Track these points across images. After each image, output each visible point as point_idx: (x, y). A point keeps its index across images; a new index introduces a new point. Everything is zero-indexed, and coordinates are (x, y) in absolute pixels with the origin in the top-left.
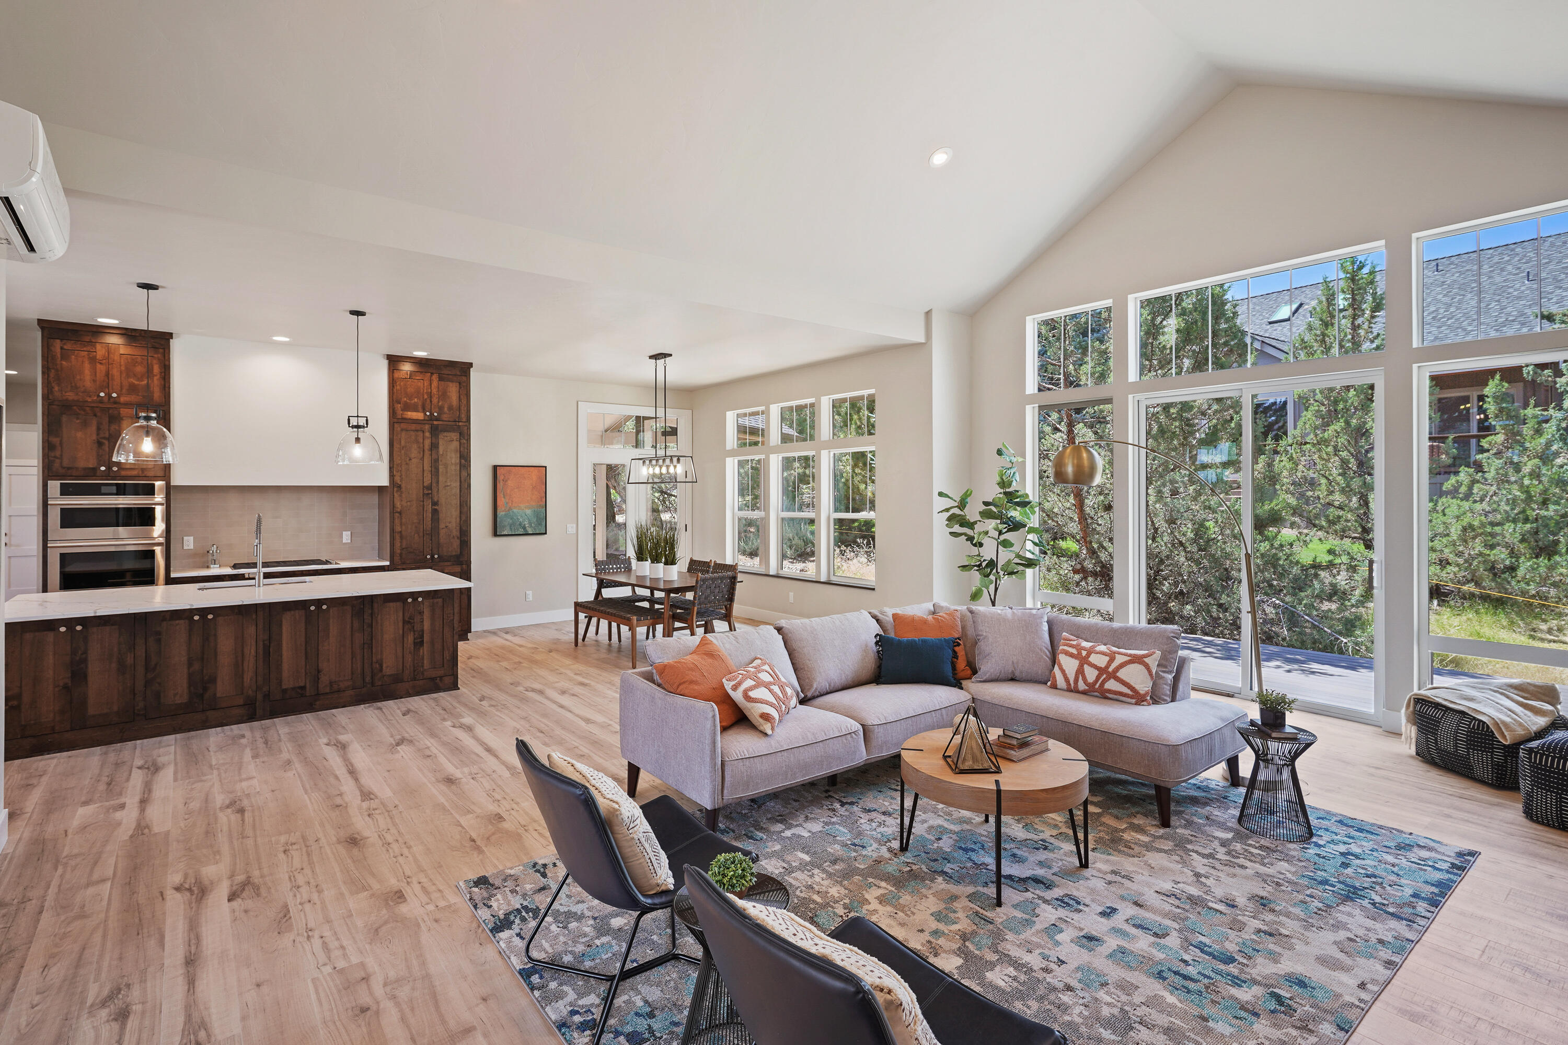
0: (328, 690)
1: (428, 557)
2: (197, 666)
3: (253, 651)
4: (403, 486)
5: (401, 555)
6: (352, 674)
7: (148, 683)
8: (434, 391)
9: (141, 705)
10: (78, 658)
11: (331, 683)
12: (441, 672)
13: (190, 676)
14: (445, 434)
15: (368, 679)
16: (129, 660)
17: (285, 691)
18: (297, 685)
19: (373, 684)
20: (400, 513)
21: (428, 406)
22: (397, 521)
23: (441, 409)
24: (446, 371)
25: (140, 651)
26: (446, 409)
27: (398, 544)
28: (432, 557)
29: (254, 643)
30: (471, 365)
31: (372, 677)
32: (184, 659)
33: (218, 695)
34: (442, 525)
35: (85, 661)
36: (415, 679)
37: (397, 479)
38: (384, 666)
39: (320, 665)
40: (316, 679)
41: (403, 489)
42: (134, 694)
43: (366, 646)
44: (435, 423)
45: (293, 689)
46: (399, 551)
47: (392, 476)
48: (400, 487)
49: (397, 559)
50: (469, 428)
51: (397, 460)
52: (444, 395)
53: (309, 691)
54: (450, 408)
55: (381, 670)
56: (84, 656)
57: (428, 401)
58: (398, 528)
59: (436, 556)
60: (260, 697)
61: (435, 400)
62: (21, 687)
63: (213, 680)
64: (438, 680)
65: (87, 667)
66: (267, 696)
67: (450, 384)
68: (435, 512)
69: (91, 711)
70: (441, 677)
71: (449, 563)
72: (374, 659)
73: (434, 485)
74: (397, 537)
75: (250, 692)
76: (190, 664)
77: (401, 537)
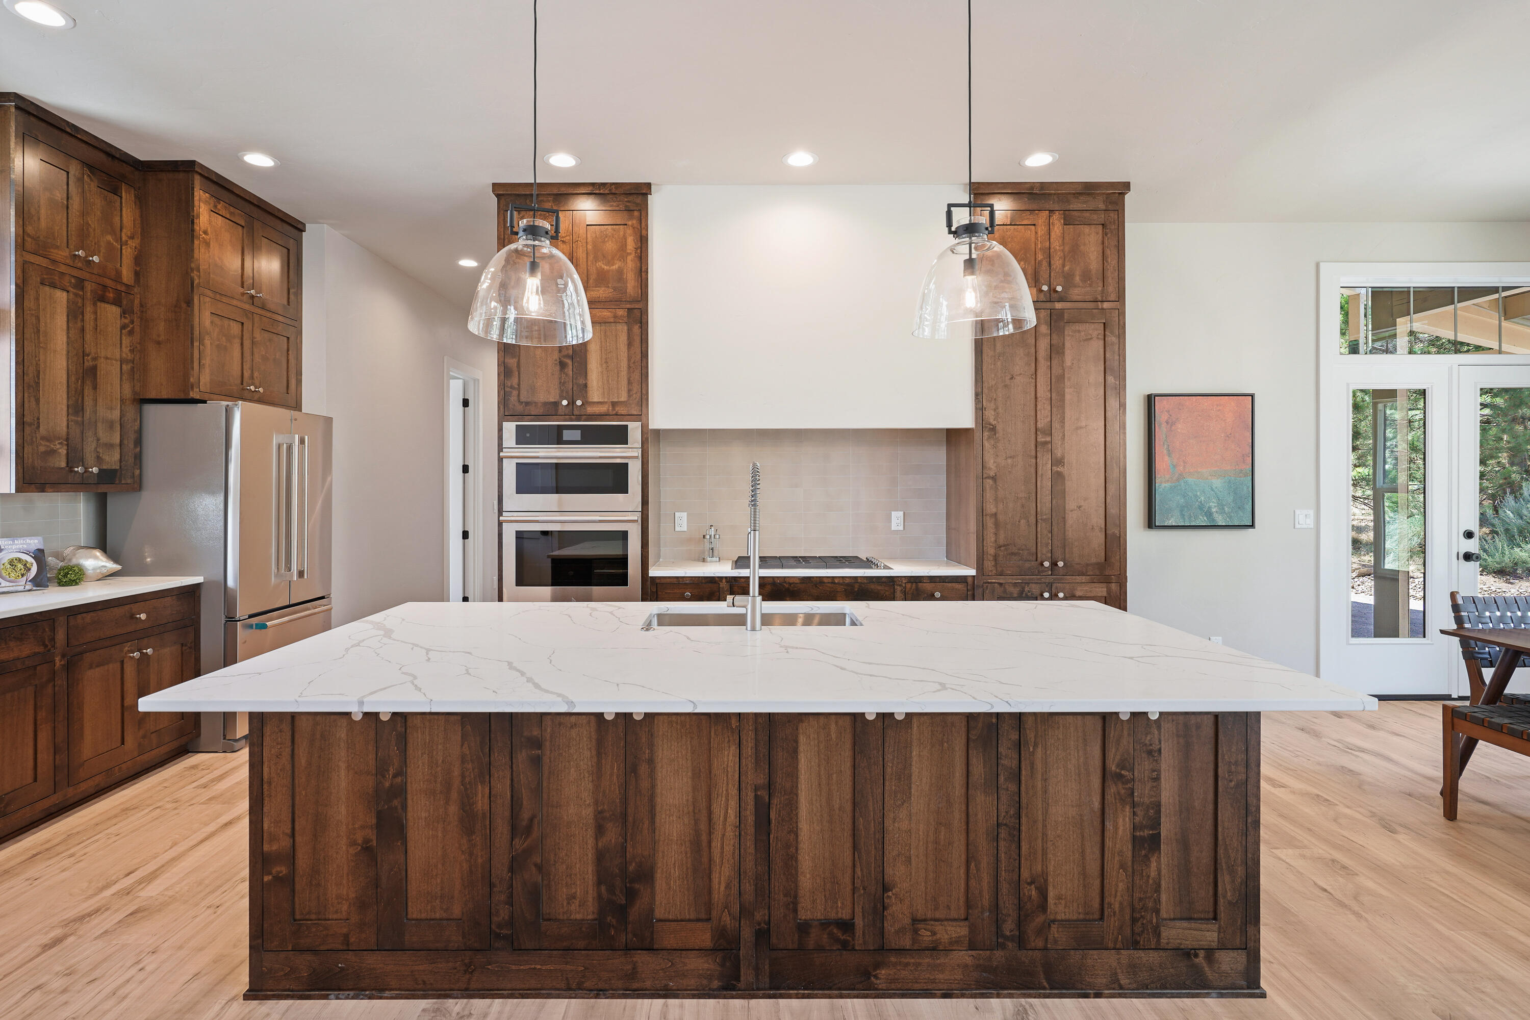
0: (907, 942)
1: (1046, 564)
2: (612, 835)
3: (732, 814)
4: (999, 428)
5: (996, 558)
6: (969, 905)
7: (516, 864)
8: (1056, 245)
9: (503, 914)
10: (387, 784)
11: (915, 920)
12: (1209, 935)
13: (600, 856)
14: (1077, 327)
15: (1009, 927)
16: (481, 803)
17: (804, 928)
18: (833, 915)
19: (1021, 942)
20: (994, 479)
21: (1044, 274)
22: (989, 495)
23: (1068, 280)
24: (1076, 205)
25: (502, 786)
26: (1077, 278)
27: (990, 538)
28: (1054, 564)
29: (734, 792)
30: (1126, 186)
31: (1020, 923)
32: (588, 813)
33: (659, 913)
34: (1071, 504)
35: (400, 792)
36: (1135, 945)
37: (990, 415)
38: (1051, 894)
39: (889, 871)
40: (879, 910)
41: (1000, 434)
42: (491, 885)
43: (1003, 833)
44: (1058, 305)
45: (825, 924)
46: (992, 551)
47: (980, 409)
48: (993, 429)
49: (989, 564)
50: (1122, 313)
51: (990, 380)
52: (1074, 251)
53: (861, 936)
54: (1086, 276)
55: (1043, 906)
56: (399, 780)
57: (1045, 264)
58: (991, 508)
59: (1061, 564)
60: (747, 934)
61: (1057, 262)
62: (293, 835)
63: (646, 875)
64: (1200, 960)
65: (404, 807)
66: (763, 935)
67: (1086, 229)
68: (1058, 478)
69: (415, 910)
70: (1210, 953)
71: (1084, 579)
72: (1025, 874)
73: (1056, 425)
74: (990, 523)
75: (726, 919)
76: (600, 830)
77: (997, 525)
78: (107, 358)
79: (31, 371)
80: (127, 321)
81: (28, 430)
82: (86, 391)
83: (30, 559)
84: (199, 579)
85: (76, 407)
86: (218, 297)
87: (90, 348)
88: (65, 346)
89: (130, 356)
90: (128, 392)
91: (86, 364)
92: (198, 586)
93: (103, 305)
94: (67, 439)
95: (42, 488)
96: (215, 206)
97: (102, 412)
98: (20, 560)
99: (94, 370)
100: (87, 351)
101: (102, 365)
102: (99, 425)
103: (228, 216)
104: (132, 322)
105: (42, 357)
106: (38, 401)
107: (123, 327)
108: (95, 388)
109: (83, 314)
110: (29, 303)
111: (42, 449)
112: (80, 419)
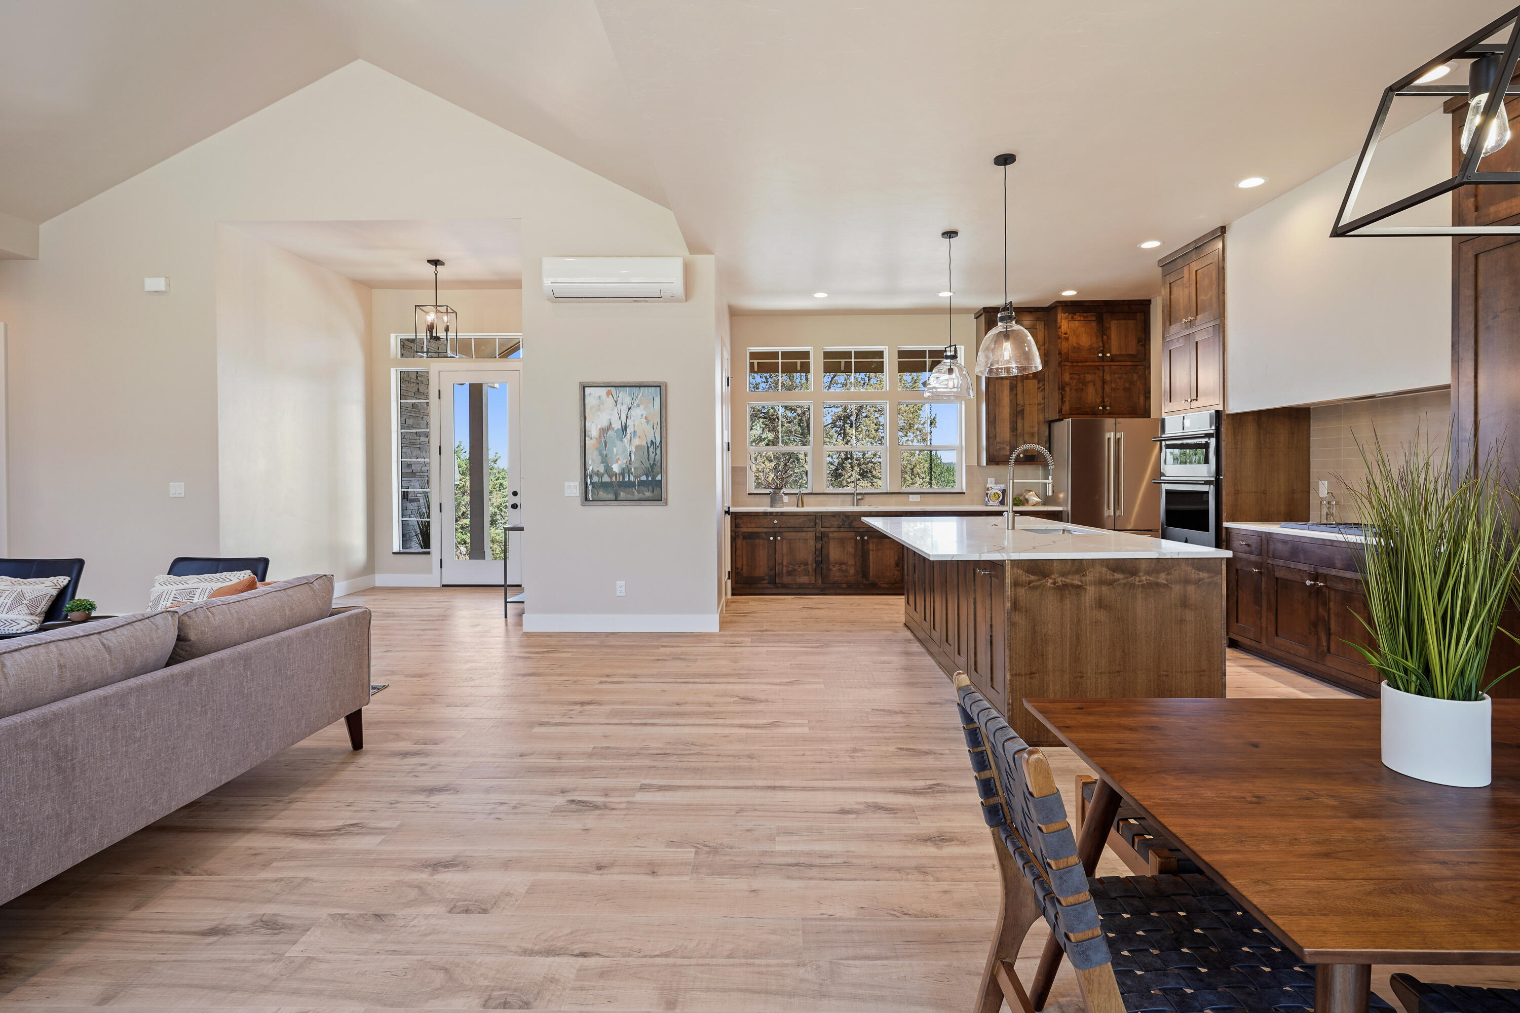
37: (1466, 367)
47: (1456, 361)
51: (1467, 325)
78: (1030, 404)
79: (992, 416)
80: (1040, 385)
81: (991, 440)
82: (1018, 421)
83: (1000, 493)
84: (1060, 509)
85: (1014, 429)
86: (1075, 364)
87: (1020, 401)
88: (1008, 403)
89: (1042, 401)
90: (1041, 417)
91: (1018, 409)
92: (1060, 512)
93: (1027, 381)
94: (1010, 443)
95: (997, 464)
96: (1072, 318)
97: (1027, 429)
98: (997, 493)
99: (1022, 412)
100: (1019, 403)
101: (1027, 409)
102: (1026, 435)
103: (1082, 319)
104: (1044, 385)
105: (997, 410)
106: (995, 428)
107: (1039, 388)
108: (1023, 419)
109: (1016, 387)
110: (991, 389)
111: (998, 447)
112: (1015, 434)
